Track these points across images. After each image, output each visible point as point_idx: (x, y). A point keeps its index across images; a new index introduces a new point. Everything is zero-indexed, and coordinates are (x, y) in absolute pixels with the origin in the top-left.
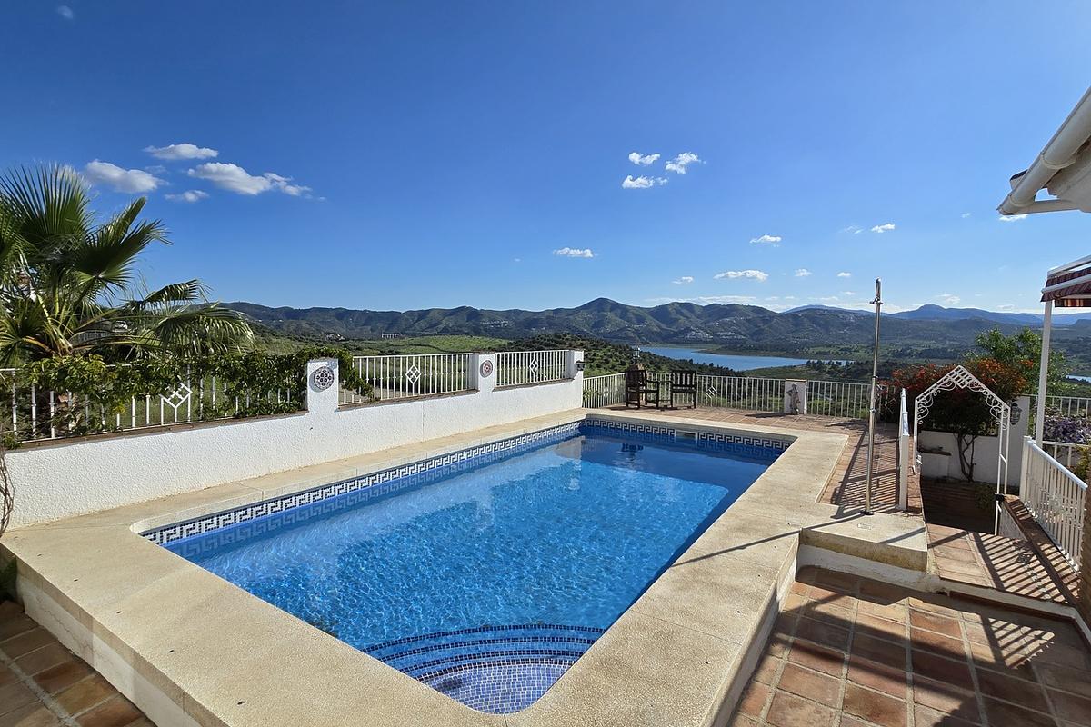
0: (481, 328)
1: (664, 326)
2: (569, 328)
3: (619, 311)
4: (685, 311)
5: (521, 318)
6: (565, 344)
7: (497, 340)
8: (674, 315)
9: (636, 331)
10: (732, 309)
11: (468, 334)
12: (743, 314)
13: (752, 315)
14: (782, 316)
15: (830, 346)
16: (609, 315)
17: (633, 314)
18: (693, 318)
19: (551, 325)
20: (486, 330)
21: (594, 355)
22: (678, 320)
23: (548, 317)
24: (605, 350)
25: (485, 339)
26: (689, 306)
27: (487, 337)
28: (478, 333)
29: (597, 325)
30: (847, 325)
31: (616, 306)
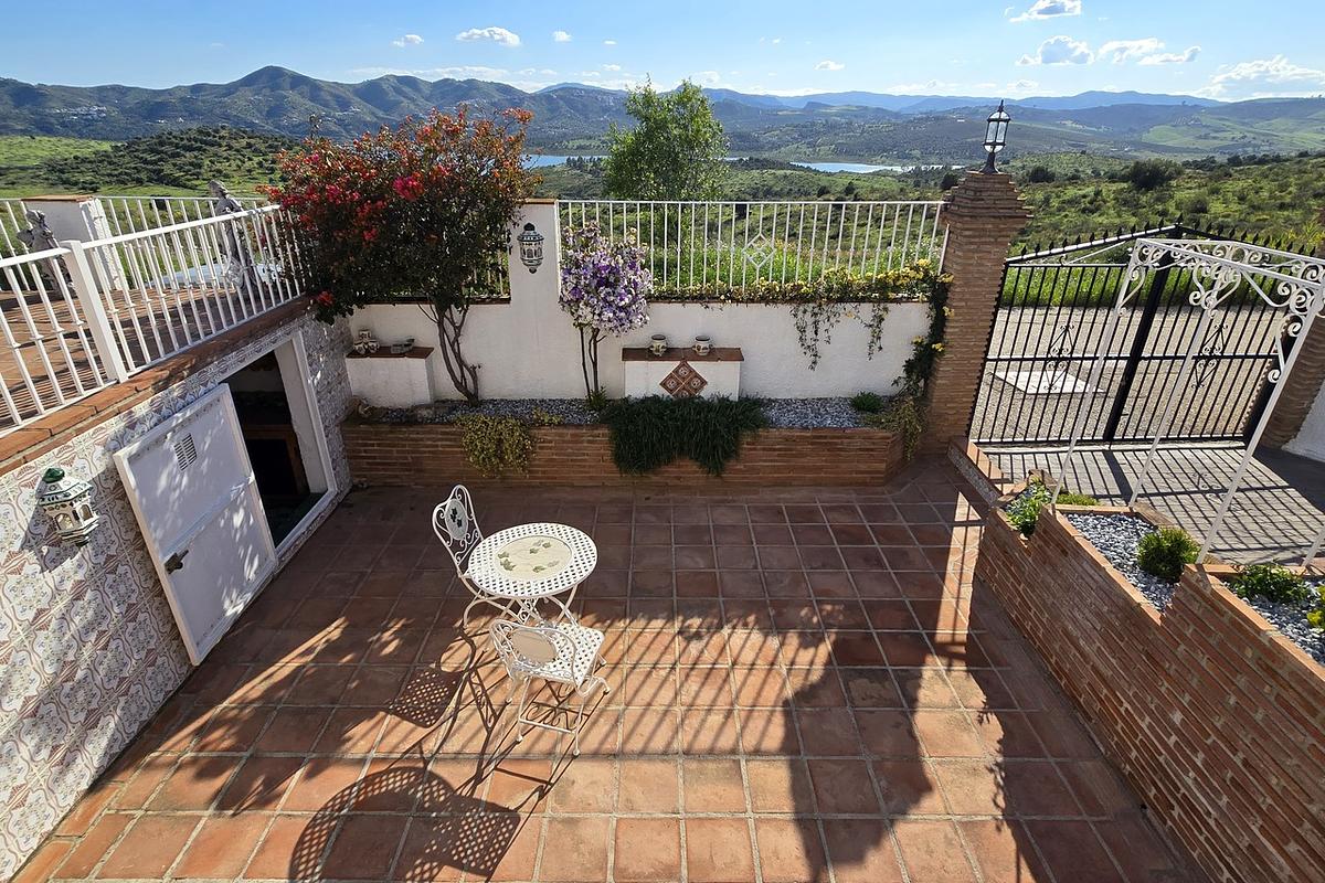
0: (53, 120)
1: (381, 114)
2: (227, 118)
3: (306, 89)
4: (406, 89)
5: (131, 101)
6: (220, 146)
7: (93, 143)
8: (392, 96)
9: (340, 122)
10: (471, 87)
11: (24, 132)
12: (486, 95)
13: (497, 97)
14: (533, 97)
15: (591, 138)
16: (292, 96)
17: (331, 94)
18: (421, 101)
19: (192, 114)
20: (63, 125)
21: (273, 162)
22: (398, 103)
23: (183, 100)
24: (291, 153)
25: (65, 141)
26: (410, 82)
27: (67, 136)
28: (48, 130)
29: (274, 112)
30: (606, 110)
31: (298, 81)
